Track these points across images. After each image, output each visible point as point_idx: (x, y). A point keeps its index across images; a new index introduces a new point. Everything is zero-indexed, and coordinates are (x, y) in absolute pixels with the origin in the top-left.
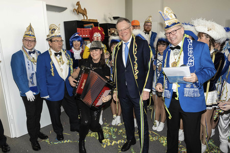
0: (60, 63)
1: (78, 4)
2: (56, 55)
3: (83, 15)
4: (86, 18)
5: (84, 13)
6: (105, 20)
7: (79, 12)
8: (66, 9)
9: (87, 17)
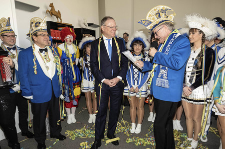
0: (45, 60)
1: (51, 5)
2: (41, 51)
3: (57, 18)
4: (60, 21)
5: (58, 15)
6: (79, 25)
7: (52, 14)
8: (38, 8)
9: (61, 19)
